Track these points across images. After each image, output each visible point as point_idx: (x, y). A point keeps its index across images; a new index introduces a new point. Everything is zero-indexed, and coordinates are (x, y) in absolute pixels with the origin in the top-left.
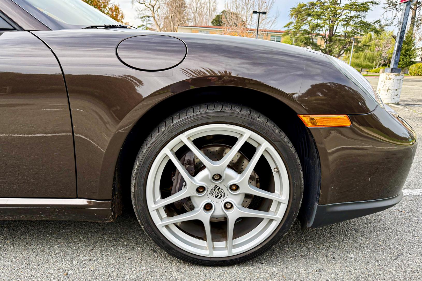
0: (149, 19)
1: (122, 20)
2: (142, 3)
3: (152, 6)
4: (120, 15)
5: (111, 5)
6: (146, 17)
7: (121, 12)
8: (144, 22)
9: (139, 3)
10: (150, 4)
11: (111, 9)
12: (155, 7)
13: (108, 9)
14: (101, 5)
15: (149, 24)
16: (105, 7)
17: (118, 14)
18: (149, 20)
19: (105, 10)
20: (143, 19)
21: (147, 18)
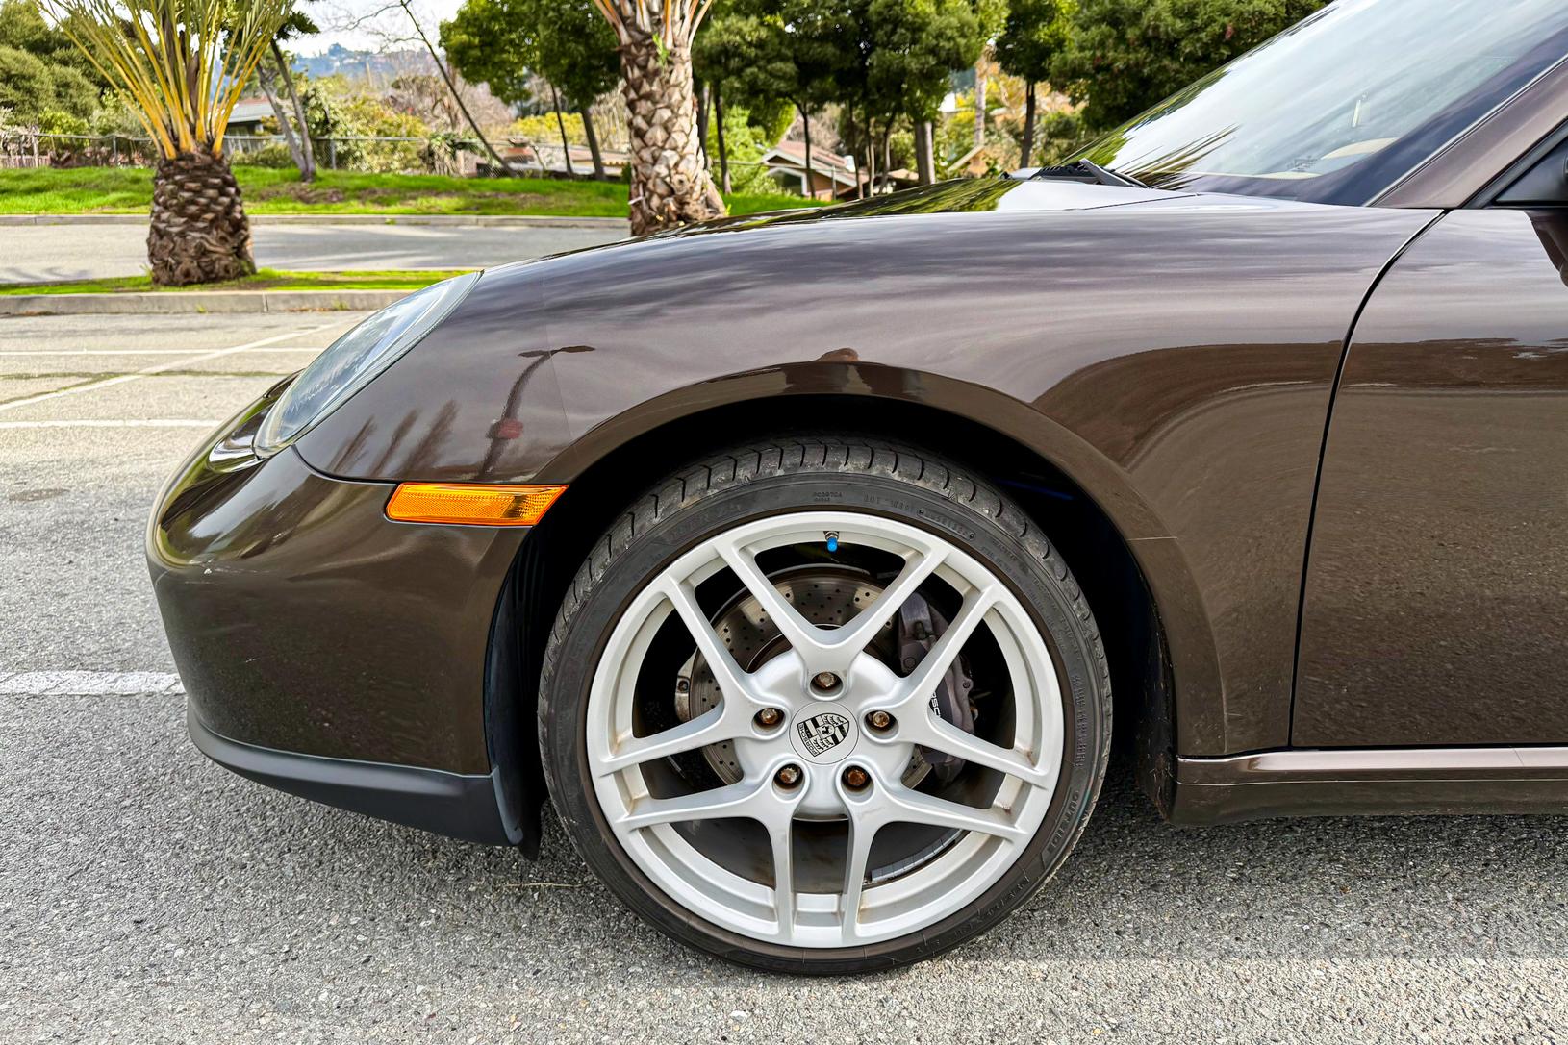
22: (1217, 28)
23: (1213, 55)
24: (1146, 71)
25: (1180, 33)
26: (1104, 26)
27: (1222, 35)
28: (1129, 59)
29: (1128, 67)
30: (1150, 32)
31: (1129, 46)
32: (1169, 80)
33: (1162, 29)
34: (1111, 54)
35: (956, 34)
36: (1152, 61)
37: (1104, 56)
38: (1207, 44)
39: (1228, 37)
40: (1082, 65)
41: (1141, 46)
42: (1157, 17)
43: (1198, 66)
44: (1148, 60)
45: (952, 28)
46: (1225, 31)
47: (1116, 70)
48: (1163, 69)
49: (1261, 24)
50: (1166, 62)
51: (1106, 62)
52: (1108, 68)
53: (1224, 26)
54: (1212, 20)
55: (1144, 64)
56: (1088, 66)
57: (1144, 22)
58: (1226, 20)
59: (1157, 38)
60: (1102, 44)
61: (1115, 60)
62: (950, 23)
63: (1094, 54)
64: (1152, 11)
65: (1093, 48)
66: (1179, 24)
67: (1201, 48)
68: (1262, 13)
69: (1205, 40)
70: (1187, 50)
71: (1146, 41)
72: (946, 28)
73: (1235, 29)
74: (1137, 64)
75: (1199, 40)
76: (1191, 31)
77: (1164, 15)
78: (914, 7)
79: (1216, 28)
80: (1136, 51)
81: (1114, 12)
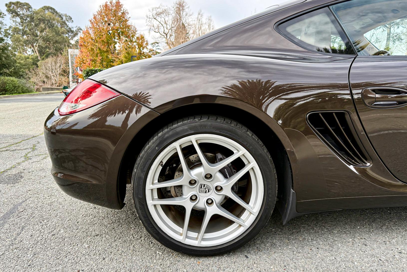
0: (158, 44)
1: (147, 47)
2: (157, 31)
3: (165, 34)
4: (146, 43)
5: (138, 35)
6: (155, 43)
7: (146, 40)
8: (154, 47)
9: (155, 32)
10: (164, 33)
11: (138, 38)
12: (168, 35)
13: (135, 38)
14: (130, 35)
15: (158, 49)
16: (133, 36)
17: (143, 42)
18: (158, 46)
19: (133, 38)
20: (153, 45)
21: (157, 45)
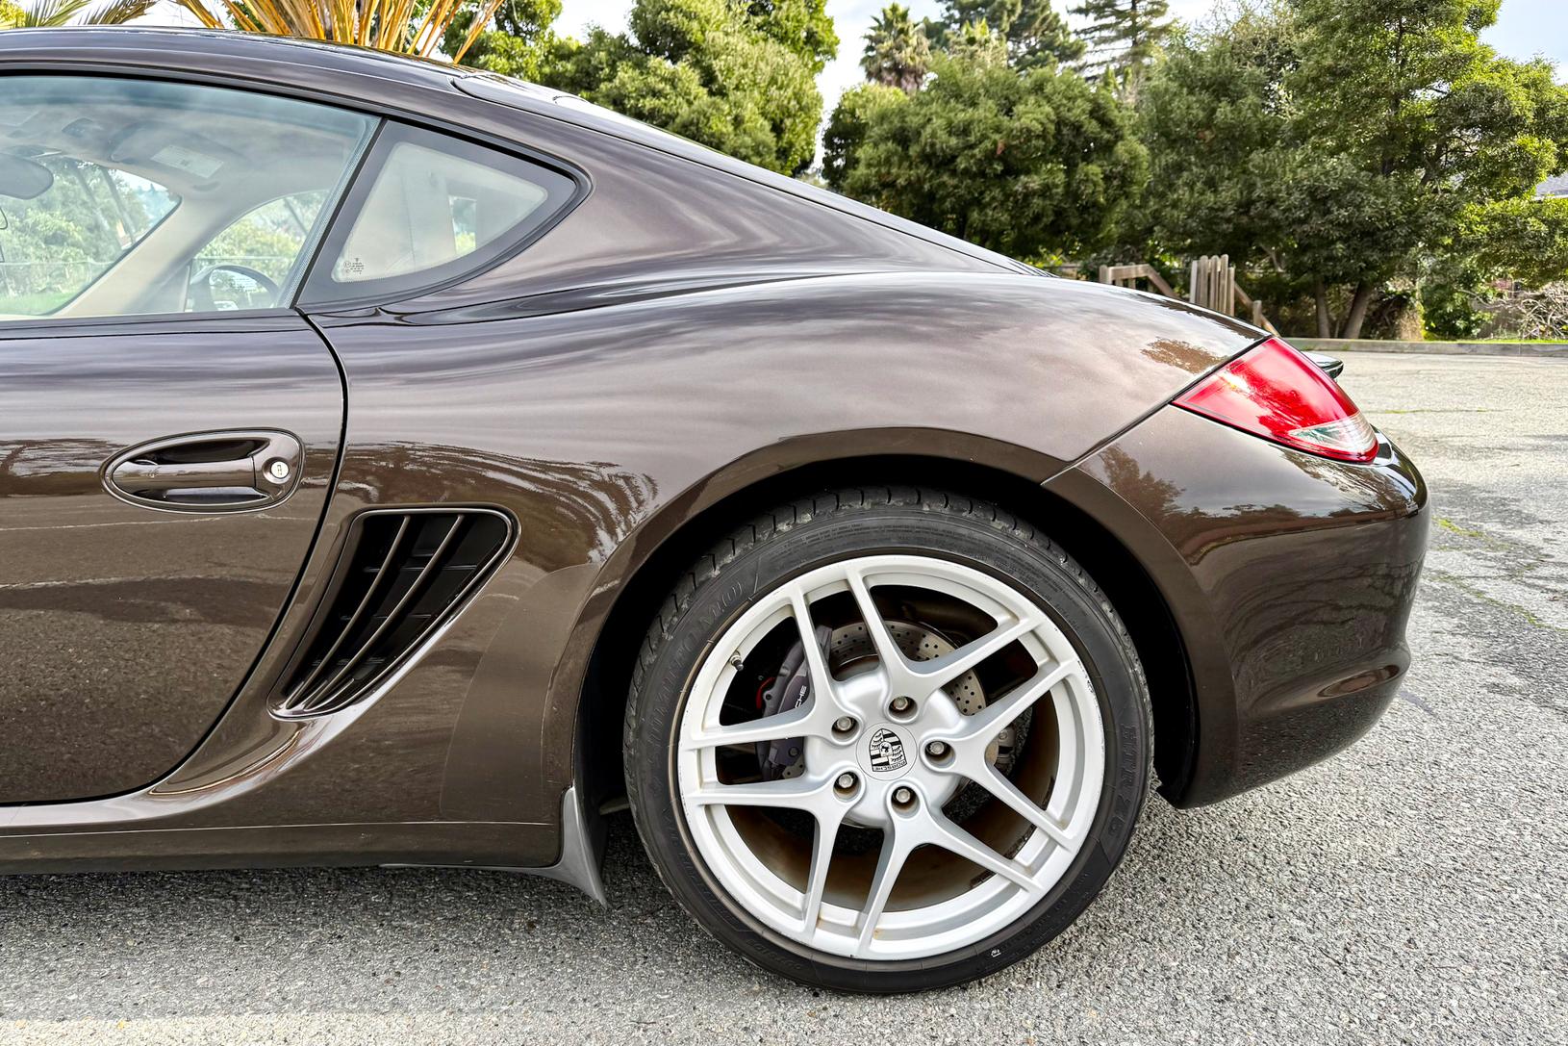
22: (989, 145)
23: (987, 171)
24: (927, 186)
25: (957, 149)
26: (890, 144)
27: (994, 151)
28: (910, 176)
29: (910, 183)
30: (928, 149)
31: (911, 164)
32: (948, 195)
33: (938, 146)
34: (894, 171)
35: (751, 153)
36: (932, 177)
37: (889, 173)
38: (980, 160)
39: (999, 152)
40: (868, 182)
41: (922, 162)
42: (933, 135)
43: (974, 181)
44: (928, 176)
45: (746, 148)
46: (996, 147)
47: (899, 186)
48: (944, 184)
49: (1030, 140)
50: (945, 178)
51: (890, 179)
52: (892, 185)
53: (995, 143)
54: (984, 137)
55: (925, 180)
56: (874, 183)
57: (923, 140)
58: (997, 137)
59: (934, 154)
60: (888, 161)
61: (898, 176)
62: (744, 141)
63: (879, 171)
64: (928, 130)
65: (879, 164)
66: (953, 141)
67: (975, 163)
68: (1029, 131)
69: (978, 156)
70: (962, 166)
71: (927, 158)
72: (740, 147)
73: (1005, 145)
74: (919, 178)
75: (973, 156)
76: (965, 148)
77: (939, 132)
78: (710, 128)
79: (987, 144)
80: (917, 167)
81: (903, 129)
